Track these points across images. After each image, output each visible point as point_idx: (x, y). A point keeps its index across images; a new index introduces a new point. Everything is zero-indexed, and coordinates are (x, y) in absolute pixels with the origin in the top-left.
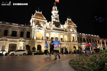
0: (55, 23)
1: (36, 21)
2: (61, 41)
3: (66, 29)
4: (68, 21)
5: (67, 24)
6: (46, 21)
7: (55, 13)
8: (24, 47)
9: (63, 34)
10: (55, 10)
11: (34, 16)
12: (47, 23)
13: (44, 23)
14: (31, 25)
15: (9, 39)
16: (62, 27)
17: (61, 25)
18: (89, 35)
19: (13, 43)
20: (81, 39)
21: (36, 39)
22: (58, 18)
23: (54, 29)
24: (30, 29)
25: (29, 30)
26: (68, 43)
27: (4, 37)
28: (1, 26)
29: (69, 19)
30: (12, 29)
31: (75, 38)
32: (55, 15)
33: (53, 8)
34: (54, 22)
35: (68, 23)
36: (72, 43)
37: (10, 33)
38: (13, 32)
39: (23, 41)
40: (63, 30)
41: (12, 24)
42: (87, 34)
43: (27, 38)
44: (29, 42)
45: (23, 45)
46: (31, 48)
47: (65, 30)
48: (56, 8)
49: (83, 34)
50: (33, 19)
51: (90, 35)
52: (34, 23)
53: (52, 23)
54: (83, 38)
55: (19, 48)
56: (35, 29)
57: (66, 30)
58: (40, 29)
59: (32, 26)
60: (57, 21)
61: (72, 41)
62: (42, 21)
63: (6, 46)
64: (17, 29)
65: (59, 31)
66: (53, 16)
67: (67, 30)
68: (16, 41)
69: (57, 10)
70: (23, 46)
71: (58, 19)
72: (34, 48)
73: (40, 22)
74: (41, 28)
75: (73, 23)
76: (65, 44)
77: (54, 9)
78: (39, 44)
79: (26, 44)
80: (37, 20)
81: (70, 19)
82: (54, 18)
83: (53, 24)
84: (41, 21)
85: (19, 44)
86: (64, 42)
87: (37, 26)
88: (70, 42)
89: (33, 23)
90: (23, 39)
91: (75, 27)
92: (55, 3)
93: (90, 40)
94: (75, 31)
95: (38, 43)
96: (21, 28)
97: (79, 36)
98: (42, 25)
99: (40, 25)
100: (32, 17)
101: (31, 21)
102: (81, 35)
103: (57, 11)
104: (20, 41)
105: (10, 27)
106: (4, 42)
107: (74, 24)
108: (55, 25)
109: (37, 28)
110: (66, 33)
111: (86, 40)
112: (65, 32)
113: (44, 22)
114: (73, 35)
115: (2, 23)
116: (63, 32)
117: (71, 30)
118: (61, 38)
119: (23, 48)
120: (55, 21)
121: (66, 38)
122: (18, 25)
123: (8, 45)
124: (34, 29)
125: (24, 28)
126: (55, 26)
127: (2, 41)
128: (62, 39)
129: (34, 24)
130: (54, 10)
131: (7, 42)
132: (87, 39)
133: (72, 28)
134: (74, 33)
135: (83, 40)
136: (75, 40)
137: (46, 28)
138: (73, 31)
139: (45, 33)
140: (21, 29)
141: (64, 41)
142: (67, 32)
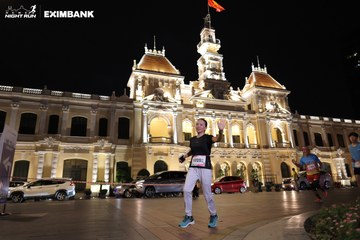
0: (211, 85)
1: (147, 82)
2: (235, 147)
3: (248, 103)
4: (257, 74)
5: (252, 85)
6: (182, 79)
7: (209, 51)
8: (110, 169)
9: (240, 120)
10: (210, 41)
11: (139, 64)
12: (183, 85)
13: (175, 87)
14: (131, 97)
15: (62, 145)
16: (235, 96)
17: (232, 92)
18: (335, 120)
19: (77, 156)
20: (306, 135)
21: (151, 142)
22: (222, 69)
23: (208, 106)
24: (128, 108)
25: (126, 114)
26: (258, 151)
27: (46, 140)
28: (38, 104)
29: (259, 70)
30: (72, 110)
31: (283, 135)
32: (211, 59)
33: (203, 34)
34: (207, 81)
35: (258, 81)
36: (276, 150)
37: (66, 124)
38: (75, 120)
39: (107, 150)
40: (239, 109)
41: (71, 96)
42: (326, 119)
43: (120, 141)
44: (128, 151)
45: (109, 164)
46: (134, 174)
47: (246, 108)
48: (212, 32)
49: (312, 117)
50: (136, 77)
51: (339, 120)
52: (140, 87)
53: (202, 84)
54: (312, 131)
55: (95, 172)
56: (146, 106)
57: (249, 106)
58: (160, 107)
59: (135, 99)
60: (217, 77)
61: (272, 144)
62: (167, 82)
63: (55, 166)
64: (88, 111)
65: (226, 113)
66: (204, 63)
67: (254, 108)
68: (86, 151)
69: (214, 40)
70: (107, 167)
71: (220, 71)
72: (144, 173)
73: (160, 83)
74: (165, 105)
75: (273, 83)
76: (249, 157)
77: (206, 38)
78: (158, 158)
79: (117, 161)
80: (150, 79)
81: (262, 67)
82: (207, 66)
83: (205, 89)
84: (162, 81)
85: (95, 161)
86: (246, 150)
87: (151, 97)
88: (267, 147)
89: (136, 88)
90: (107, 144)
91: (280, 96)
92: (206, 18)
93: (340, 138)
94: (284, 109)
95: (156, 154)
96: (98, 106)
97: (300, 124)
98: (167, 94)
99: (161, 94)
100: (134, 69)
101: (131, 83)
102: (307, 123)
103: (217, 42)
104: (97, 150)
105: (66, 105)
106: (50, 153)
107: (278, 85)
108: (213, 93)
109: (152, 106)
110: (252, 116)
111: (325, 138)
112: (247, 116)
113: (173, 82)
114: (277, 124)
115: (42, 93)
116: (241, 114)
117: (269, 107)
118: (234, 137)
119: (107, 172)
120: (209, 77)
121: (251, 135)
122: (92, 98)
123: (61, 165)
124: (142, 107)
125: (109, 107)
126: (211, 96)
127: (44, 153)
128: (236, 139)
129: (140, 92)
130: (204, 41)
131: (58, 153)
132: (329, 136)
133: (272, 97)
134: (278, 117)
135: (313, 139)
136: (284, 141)
137: (179, 103)
138: (276, 111)
139: (180, 119)
140: (101, 112)
141: (244, 147)
142: (254, 113)
